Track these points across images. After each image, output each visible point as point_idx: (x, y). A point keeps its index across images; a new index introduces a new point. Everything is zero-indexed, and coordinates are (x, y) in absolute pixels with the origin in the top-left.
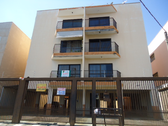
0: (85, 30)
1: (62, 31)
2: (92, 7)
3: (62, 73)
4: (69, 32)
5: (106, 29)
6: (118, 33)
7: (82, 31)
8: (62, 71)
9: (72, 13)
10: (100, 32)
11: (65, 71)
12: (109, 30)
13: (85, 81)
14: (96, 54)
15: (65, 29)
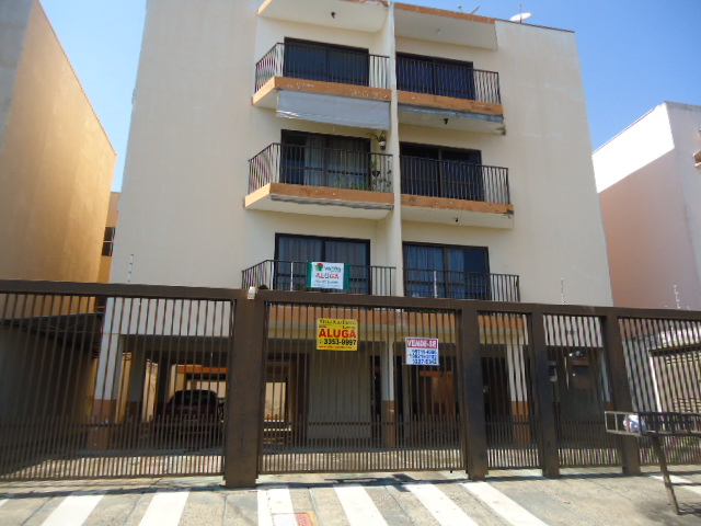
0: (399, 104)
1: (299, 91)
2: (423, 10)
3: (314, 272)
4: (332, 98)
5: (476, 111)
6: (504, 133)
7: (387, 104)
8: (314, 264)
9: (333, 14)
10: (446, 120)
11: (325, 265)
12: (488, 120)
13: (408, 310)
14: (443, 207)
15: (316, 82)
